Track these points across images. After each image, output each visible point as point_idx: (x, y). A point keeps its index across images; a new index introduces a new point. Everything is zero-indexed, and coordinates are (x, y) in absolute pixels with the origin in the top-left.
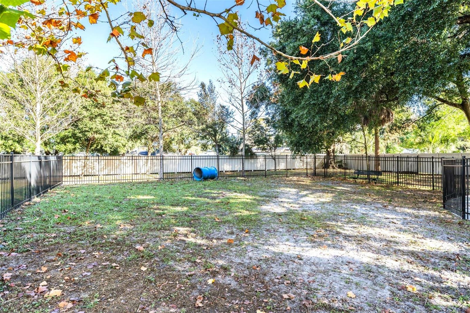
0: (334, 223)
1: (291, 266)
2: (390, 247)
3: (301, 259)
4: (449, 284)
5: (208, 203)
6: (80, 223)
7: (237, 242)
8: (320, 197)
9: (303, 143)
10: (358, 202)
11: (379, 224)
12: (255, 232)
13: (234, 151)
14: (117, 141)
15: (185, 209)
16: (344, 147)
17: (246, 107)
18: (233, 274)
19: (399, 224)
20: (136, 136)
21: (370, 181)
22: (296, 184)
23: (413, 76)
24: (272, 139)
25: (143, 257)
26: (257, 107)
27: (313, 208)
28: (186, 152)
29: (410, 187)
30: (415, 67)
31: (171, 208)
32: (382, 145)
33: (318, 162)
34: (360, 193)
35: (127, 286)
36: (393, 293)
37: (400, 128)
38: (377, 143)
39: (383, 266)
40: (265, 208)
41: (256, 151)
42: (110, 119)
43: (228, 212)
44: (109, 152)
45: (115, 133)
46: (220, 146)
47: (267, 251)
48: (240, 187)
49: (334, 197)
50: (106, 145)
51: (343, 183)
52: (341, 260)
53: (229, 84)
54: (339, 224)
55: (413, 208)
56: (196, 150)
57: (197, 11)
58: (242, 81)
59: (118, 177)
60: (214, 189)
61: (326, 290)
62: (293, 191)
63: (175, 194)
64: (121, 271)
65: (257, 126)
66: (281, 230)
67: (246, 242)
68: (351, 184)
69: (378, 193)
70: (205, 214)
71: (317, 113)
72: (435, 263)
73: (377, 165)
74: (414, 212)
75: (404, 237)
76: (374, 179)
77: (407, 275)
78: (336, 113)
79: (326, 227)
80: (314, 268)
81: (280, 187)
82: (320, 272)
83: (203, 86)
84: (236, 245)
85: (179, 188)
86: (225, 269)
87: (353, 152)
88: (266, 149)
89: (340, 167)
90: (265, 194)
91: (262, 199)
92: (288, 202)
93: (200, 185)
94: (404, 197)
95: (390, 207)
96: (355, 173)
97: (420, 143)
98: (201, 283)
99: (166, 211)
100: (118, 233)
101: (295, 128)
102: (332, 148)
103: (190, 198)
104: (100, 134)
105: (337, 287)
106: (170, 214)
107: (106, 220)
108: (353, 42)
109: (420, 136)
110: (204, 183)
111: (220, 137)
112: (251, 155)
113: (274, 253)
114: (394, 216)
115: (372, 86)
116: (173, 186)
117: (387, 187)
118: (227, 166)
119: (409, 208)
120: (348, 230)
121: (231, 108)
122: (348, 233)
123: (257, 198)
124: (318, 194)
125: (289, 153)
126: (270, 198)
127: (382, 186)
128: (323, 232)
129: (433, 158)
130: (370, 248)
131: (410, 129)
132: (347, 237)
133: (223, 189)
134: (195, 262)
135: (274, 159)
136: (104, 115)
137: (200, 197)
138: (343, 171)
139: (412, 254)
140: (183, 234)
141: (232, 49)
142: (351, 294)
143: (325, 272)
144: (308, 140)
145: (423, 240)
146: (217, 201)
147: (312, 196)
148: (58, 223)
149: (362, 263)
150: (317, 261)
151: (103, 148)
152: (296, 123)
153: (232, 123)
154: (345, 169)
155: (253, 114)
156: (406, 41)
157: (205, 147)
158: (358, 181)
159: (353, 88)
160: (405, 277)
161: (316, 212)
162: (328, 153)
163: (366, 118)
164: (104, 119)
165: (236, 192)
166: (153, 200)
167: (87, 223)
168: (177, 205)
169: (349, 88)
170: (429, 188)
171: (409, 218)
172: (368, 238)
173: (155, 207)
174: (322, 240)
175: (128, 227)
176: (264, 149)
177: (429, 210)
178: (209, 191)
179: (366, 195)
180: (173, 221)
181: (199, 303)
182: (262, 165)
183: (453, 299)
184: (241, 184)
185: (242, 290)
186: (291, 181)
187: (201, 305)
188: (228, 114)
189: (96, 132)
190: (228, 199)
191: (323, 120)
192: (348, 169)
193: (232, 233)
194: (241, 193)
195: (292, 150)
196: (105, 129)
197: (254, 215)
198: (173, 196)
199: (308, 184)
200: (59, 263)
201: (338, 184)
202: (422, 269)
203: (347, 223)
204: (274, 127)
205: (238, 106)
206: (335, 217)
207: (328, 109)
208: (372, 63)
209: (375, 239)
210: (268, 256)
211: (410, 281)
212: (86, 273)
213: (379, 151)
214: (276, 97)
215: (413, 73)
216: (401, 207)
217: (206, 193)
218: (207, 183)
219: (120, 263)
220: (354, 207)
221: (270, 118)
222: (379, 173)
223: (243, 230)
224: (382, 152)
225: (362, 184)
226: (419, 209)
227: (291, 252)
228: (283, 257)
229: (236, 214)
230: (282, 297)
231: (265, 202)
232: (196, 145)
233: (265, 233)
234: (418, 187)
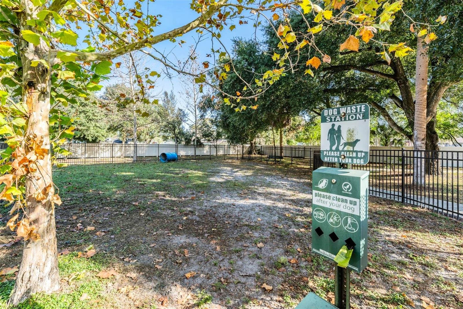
0: (253, 187)
1: (229, 209)
2: (281, 198)
3: (234, 205)
4: (306, 213)
5: (174, 177)
6: (85, 191)
7: (197, 199)
8: (246, 172)
9: (236, 137)
10: (268, 175)
11: (278, 187)
12: (207, 193)
13: (188, 142)
14: (97, 132)
15: (159, 180)
16: (262, 140)
17: (198, 111)
18: (197, 214)
19: (288, 187)
20: (112, 129)
21: (276, 163)
22: (230, 165)
23: (299, 101)
24: (215, 134)
25: (139, 208)
26: (205, 111)
27: (241, 179)
28: (150, 141)
29: (298, 166)
30: (300, 96)
31: (149, 180)
32: (284, 140)
33: (245, 150)
34: (269, 170)
35: (135, 223)
36: (279, 217)
37: (294, 129)
38: (281, 138)
39: (276, 206)
40: (212, 179)
41: (203, 142)
42: (92, 115)
43: (188, 182)
44: (91, 140)
45: (96, 126)
46: (177, 138)
47: (215, 202)
48: (194, 167)
49: (254, 172)
50: (88, 135)
51: (260, 164)
52: (255, 205)
53: (186, 96)
54: (256, 187)
55: (297, 178)
56: (158, 140)
57: (186, 73)
58: (195, 93)
59: (97, 160)
60: (176, 168)
61: (247, 218)
62: (229, 169)
63: (149, 171)
64: (128, 216)
65: (205, 125)
66: (222, 191)
67: (202, 198)
68: (264, 164)
69: (280, 170)
70: (173, 184)
71: (245, 120)
72: (302, 204)
73: (281, 152)
74: (298, 180)
75: (289, 193)
76: (278, 161)
77: (287, 210)
78: (257, 120)
79: (248, 189)
80: (241, 209)
81: (220, 166)
82: (245, 211)
83: (166, 94)
84: (197, 200)
85: (151, 167)
86: (192, 212)
87: (267, 144)
88: (210, 141)
89: (259, 153)
90: (211, 170)
91: (209, 174)
92: (226, 176)
93: (166, 165)
94: (294, 172)
95: (285, 178)
96: (267, 157)
97: (306, 139)
98: (179, 219)
99: (146, 182)
100: (116, 196)
101: (231, 128)
102: (254, 141)
103: (161, 174)
104: (84, 126)
105: (253, 217)
106: (150, 184)
107: (105, 189)
108: (262, 91)
109: (306, 134)
110: (168, 164)
111: (178, 131)
112: (200, 144)
113: (219, 203)
114: (286, 183)
115: (277, 105)
116: (146, 166)
117: (286, 166)
118: (182, 153)
119: (295, 178)
120: (261, 190)
121: (187, 111)
122: (260, 192)
123: (206, 173)
124: (245, 171)
125: (226, 144)
126: (215, 173)
127: (283, 166)
128: (246, 191)
129: (311, 149)
130: (271, 199)
131: (300, 130)
132: (259, 194)
133: (182, 168)
134: (173, 210)
135: (216, 148)
136: (87, 112)
137: (168, 173)
138: (260, 156)
139: (292, 200)
140: (162, 195)
141: (202, 92)
142: (259, 219)
143: (247, 211)
144: (239, 136)
145: (299, 194)
146: (180, 175)
147: (240, 172)
148: (69, 192)
149: (266, 206)
150: (243, 206)
151: (86, 137)
152: (232, 124)
153: (187, 122)
154: (261, 155)
155: (202, 116)
156: (296, 80)
157: (165, 138)
158: (269, 162)
159: (266, 106)
160: (286, 211)
161: (243, 181)
162: (251, 144)
163: (275, 122)
164: (87, 115)
165: (191, 170)
166: (134, 175)
167: (91, 191)
168: (153, 178)
169: (264, 105)
170: (309, 167)
171: (294, 183)
172: (271, 194)
173: (137, 180)
174: (246, 195)
175: (122, 192)
176: (209, 140)
177: (306, 179)
178: (172, 169)
179: (273, 171)
180: (153, 188)
181: (180, 228)
182: (207, 152)
183: (306, 218)
184: (194, 165)
185: (203, 221)
186: (227, 162)
187: (181, 229)
188: (184, 115)
189: (80, 125)
190: (187, 174)
191: (248, 124)
192: (263, 155)
193: (193, 194)
194: (195, 170)
195: (228, 142)
196: (88, 122)
197: (205, 183)
198: (148, 173)
199: (238, 164)
200: (84, 214)
201: (257, 165)
202: (294, 207)
203: (261, 186)
204: (217, 126)
205: (193, 111)
206: (254, 183)
207: (251, 117)
208: (277, 91)
209: (274, 194)
210: (216, 205)
211: (288, 212)
212: (105, 218)
213: (283, 143)
214: (218, 105)
215: (299, 99)
216: (291, 177)
217: (171, 170)
218: (170, 163)
219: (125, 212)
220: (265, 178)
221: (214, 120)
222: (281, 157)
223: (199, 192)
224: (285, 144)
225: (271, 165)
226: (301, 178)
227: (229, 202)
228: (224, 205)
229: (194, 183)
230: (225, 223)
231: (212, 176)
232: (158, 137)
233: (213, 193)
234: (302, 166)
